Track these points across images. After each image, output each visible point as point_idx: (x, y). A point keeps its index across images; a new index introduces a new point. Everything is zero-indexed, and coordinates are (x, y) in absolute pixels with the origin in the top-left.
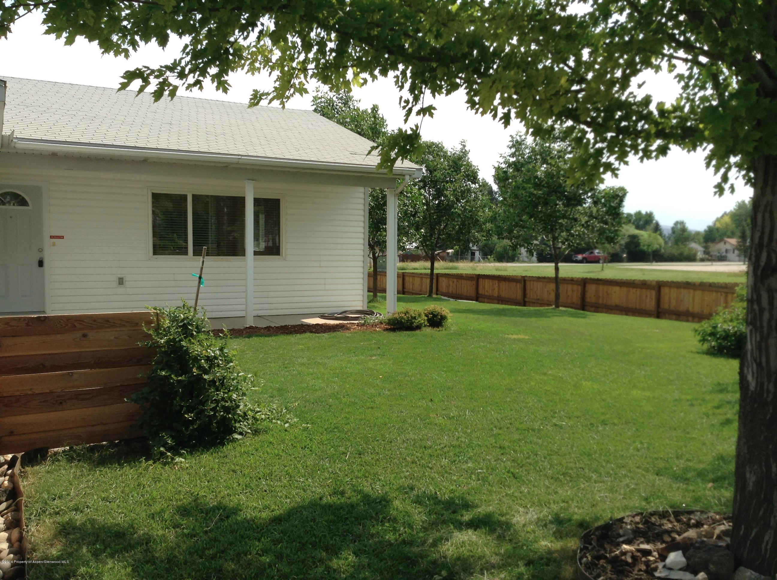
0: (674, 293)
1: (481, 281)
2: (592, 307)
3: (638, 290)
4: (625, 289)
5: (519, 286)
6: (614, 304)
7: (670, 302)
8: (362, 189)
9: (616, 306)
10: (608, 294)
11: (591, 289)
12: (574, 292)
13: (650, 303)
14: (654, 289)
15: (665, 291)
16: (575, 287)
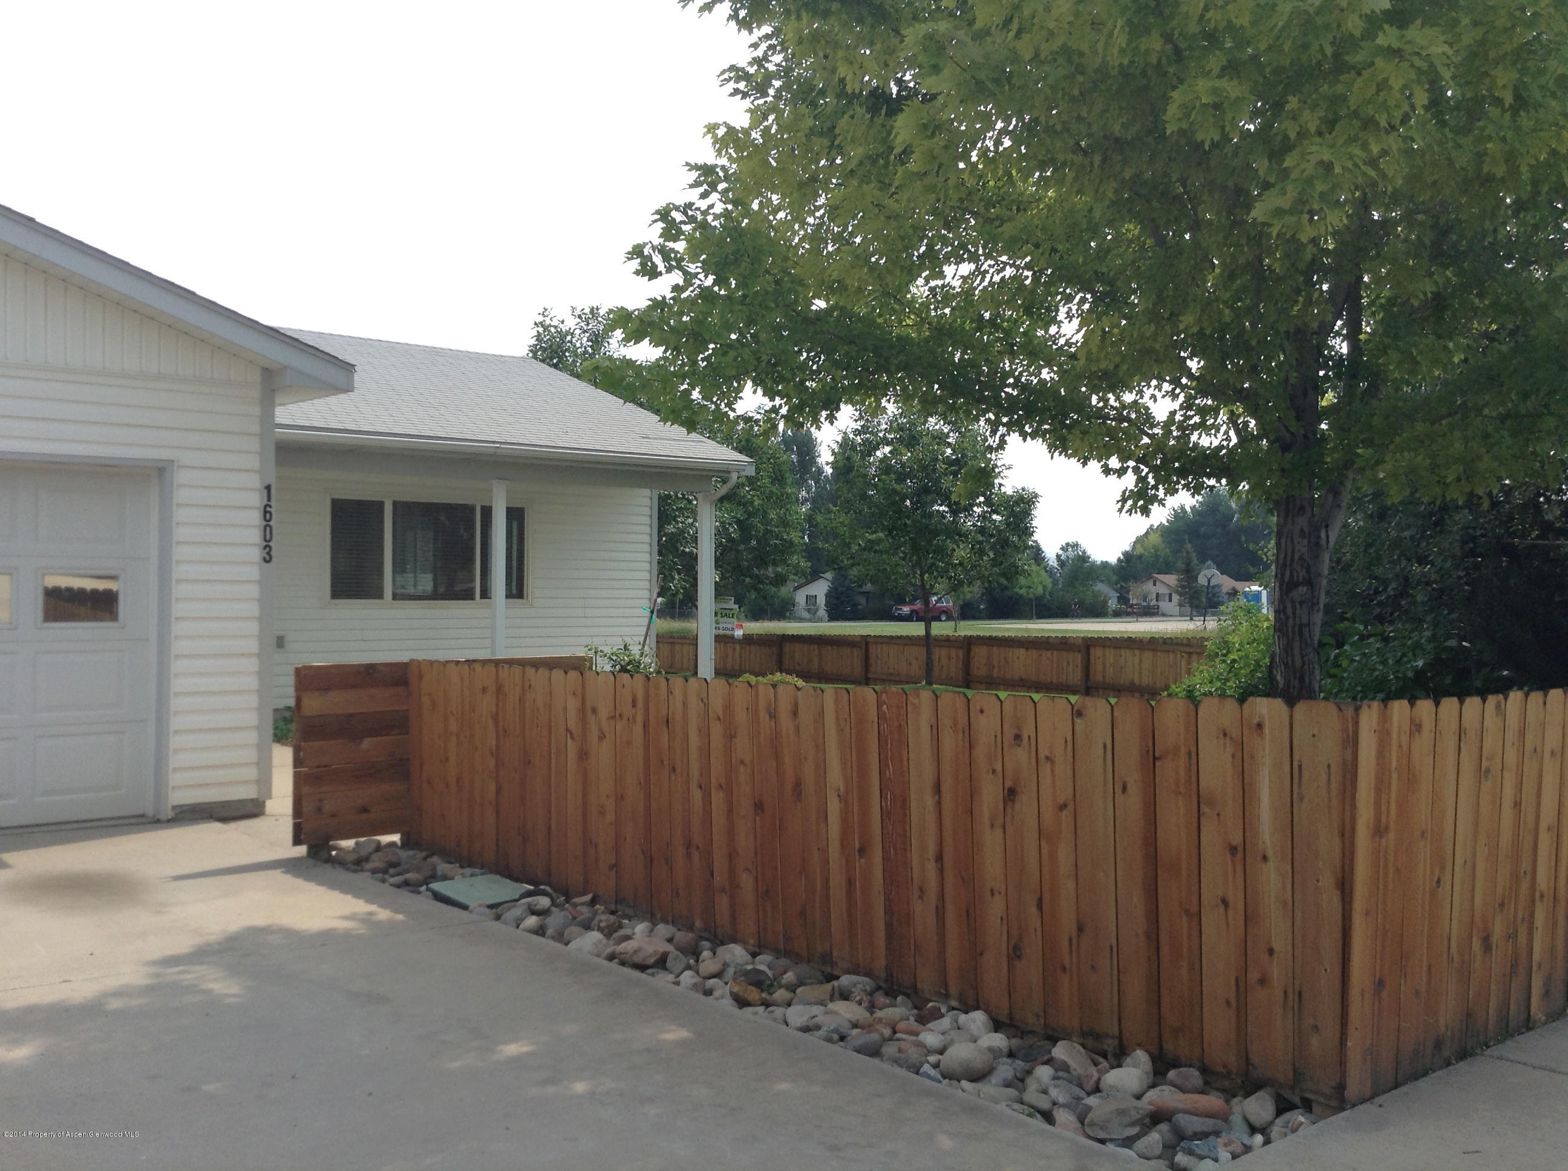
0: (1110, 655)
1: (787, 647)
2: (981, 683)
3: (1055, 653)
4: (1034, 653)
5: (857, 653)
6: (1017, 677)
7: (1104, 671)
8: (647, 492)
9: (1021, 679)
10: (1007, 662)
11: (980, 654)
12: (948, 661)
13: (1073, 672)
14: (1079, 651)
15: (1097, 653)
16: (953, 651)
